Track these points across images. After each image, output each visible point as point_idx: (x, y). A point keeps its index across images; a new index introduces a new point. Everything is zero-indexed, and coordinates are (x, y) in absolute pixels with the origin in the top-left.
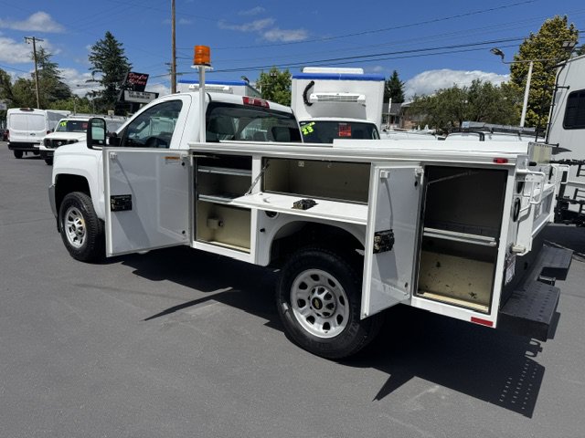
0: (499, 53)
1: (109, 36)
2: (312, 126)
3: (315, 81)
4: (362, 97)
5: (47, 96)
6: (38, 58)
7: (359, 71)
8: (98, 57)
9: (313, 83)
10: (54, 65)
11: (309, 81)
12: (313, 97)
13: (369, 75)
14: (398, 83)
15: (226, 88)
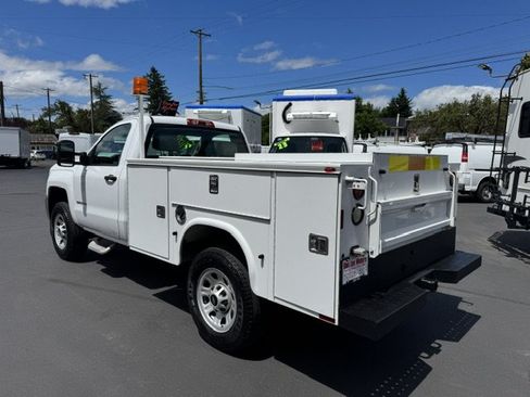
0: (487, 68)
1: (153, 70)
2: (287, 141)
3: (293, 102)
4: (333, 115)
5: (101, 123)
6: (96, 91)
7: (333, 92)
9: (290, 105)
10: (109, 97)
11: (287, 103)
12: (289, 116)
13: (341, 95)
14: (406, 99)
15: (225, 111)
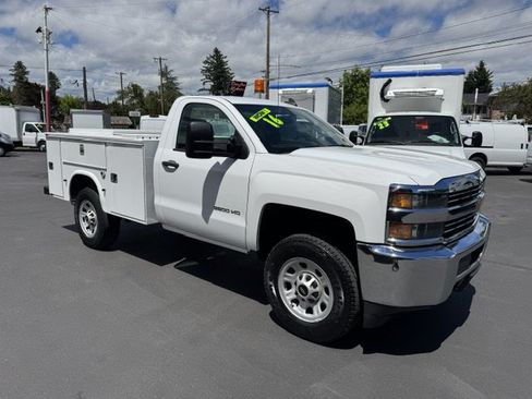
1: (216, 51)
2: (389, 121)
3: (392, 79)
4: (439, 92)
6: (164, 73)
7: (438, 67)
8: (208, 70)
9: (390, 81)
10: (174, 79)
11: (386, 80)
12: (390, 94)
14: (486, 73)
15: (310, 90)
